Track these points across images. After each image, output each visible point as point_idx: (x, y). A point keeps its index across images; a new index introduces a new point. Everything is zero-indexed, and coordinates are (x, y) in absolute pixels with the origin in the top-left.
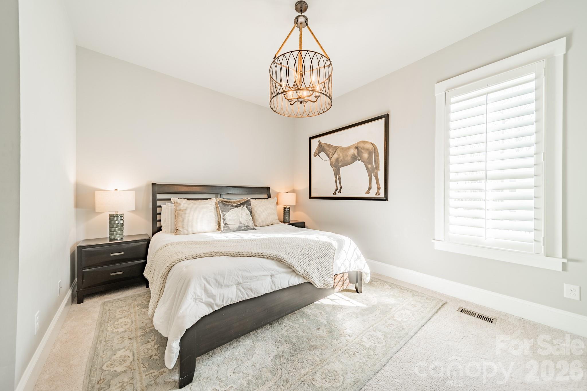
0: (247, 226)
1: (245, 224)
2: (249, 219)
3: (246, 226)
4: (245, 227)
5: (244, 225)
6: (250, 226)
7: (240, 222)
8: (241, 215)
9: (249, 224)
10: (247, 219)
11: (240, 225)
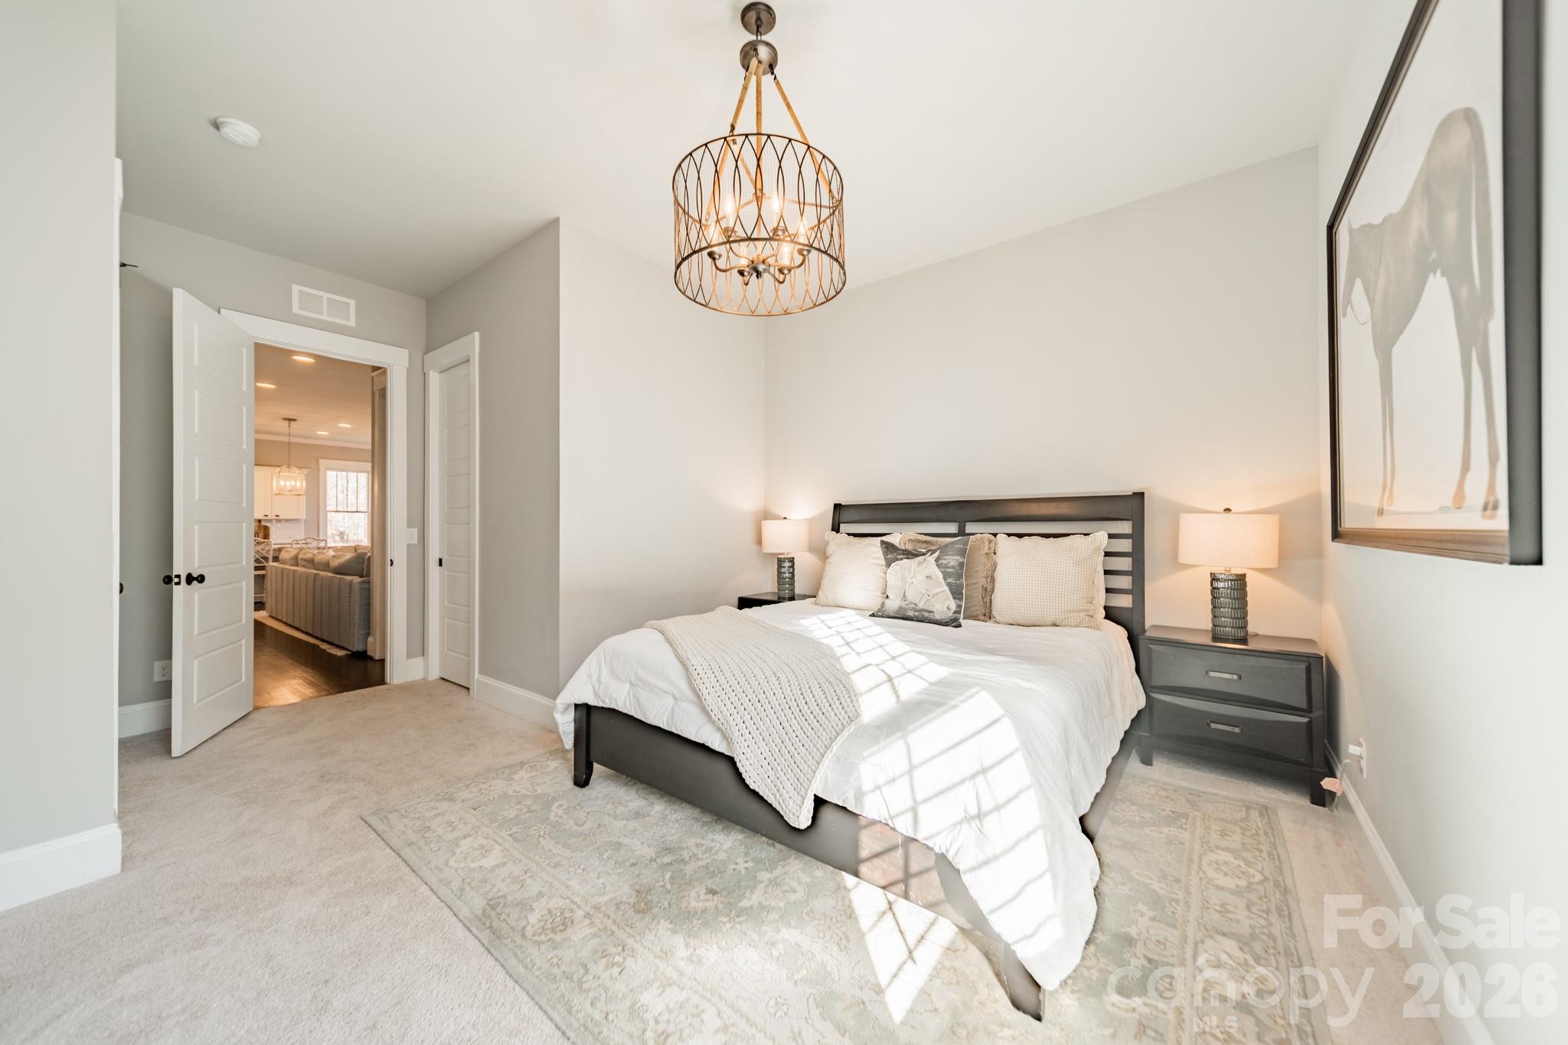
0: (922, 610)
1: (916, 605)
2: (934, 592)
3: (917, 608)
4: (916, 611)
5: (912, 606)
6: (933, 612)
7: (904, 596)
8: (912, 578)
9: (933, 606)
10: (927, 590)
11: (903, 604)
